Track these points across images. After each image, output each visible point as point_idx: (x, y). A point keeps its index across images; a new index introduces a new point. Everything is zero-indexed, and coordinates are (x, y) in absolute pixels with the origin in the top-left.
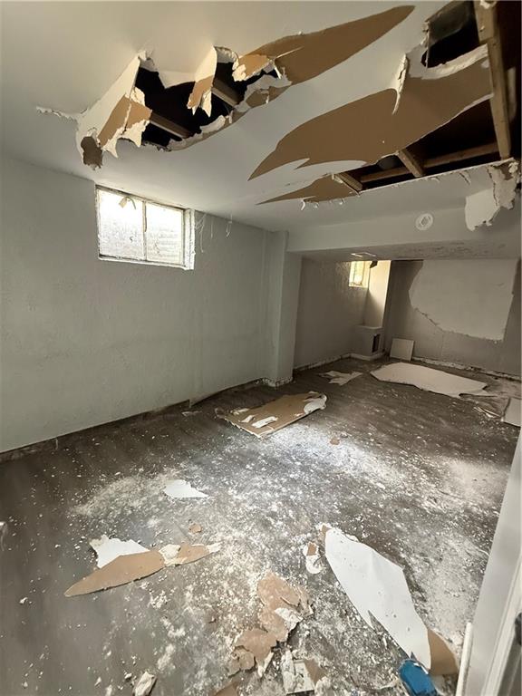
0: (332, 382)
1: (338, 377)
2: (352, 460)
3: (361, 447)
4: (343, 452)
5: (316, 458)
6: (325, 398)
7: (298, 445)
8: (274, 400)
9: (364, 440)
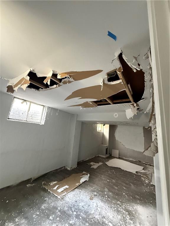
0: (92, 167)
1: (94, 165)
2: (98, 209)
3: (102, 201)
4: (95, 204)
5: (83, 209)
6: (89, 175)
7: (76, 201)
8: (69, 177)
9: (103, 197)
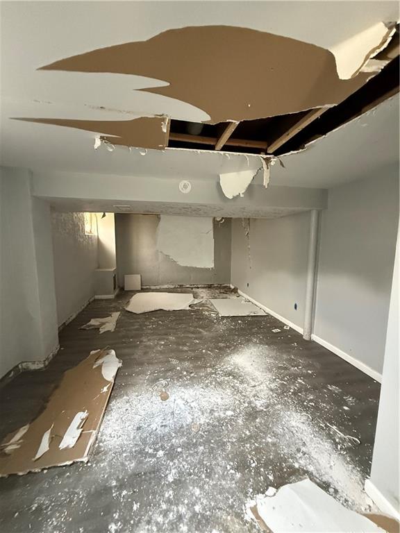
0: (102, 331)
1: (103, 324)
7: (139, 428)
